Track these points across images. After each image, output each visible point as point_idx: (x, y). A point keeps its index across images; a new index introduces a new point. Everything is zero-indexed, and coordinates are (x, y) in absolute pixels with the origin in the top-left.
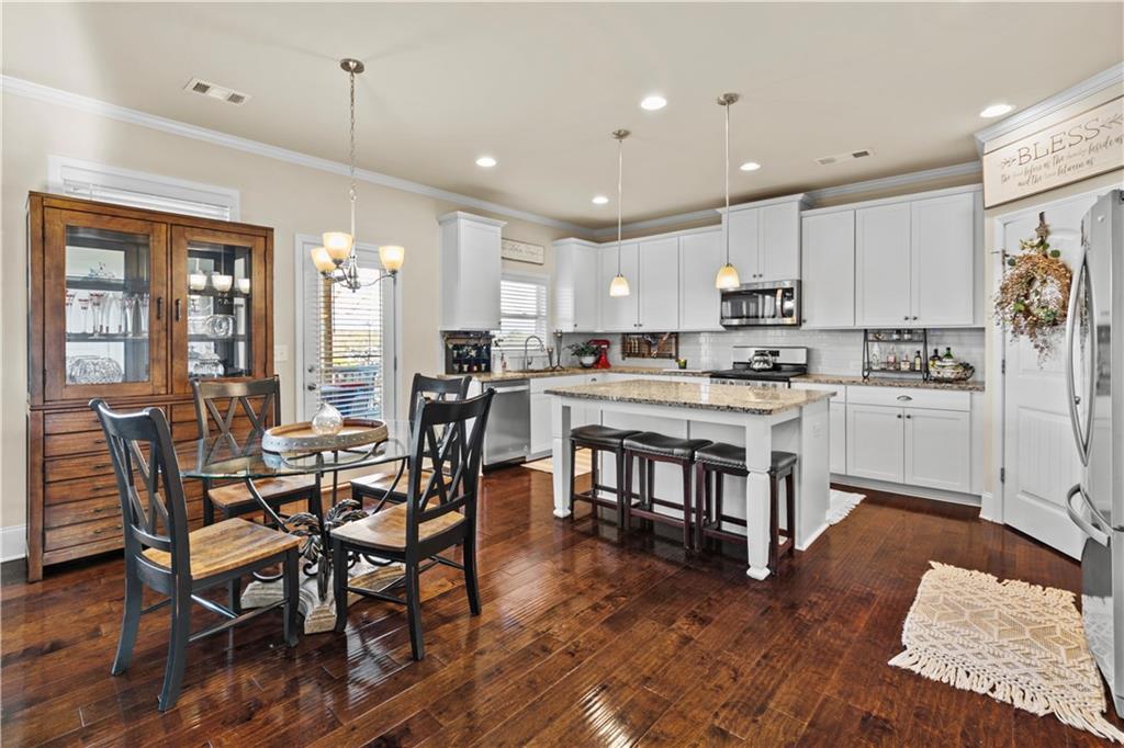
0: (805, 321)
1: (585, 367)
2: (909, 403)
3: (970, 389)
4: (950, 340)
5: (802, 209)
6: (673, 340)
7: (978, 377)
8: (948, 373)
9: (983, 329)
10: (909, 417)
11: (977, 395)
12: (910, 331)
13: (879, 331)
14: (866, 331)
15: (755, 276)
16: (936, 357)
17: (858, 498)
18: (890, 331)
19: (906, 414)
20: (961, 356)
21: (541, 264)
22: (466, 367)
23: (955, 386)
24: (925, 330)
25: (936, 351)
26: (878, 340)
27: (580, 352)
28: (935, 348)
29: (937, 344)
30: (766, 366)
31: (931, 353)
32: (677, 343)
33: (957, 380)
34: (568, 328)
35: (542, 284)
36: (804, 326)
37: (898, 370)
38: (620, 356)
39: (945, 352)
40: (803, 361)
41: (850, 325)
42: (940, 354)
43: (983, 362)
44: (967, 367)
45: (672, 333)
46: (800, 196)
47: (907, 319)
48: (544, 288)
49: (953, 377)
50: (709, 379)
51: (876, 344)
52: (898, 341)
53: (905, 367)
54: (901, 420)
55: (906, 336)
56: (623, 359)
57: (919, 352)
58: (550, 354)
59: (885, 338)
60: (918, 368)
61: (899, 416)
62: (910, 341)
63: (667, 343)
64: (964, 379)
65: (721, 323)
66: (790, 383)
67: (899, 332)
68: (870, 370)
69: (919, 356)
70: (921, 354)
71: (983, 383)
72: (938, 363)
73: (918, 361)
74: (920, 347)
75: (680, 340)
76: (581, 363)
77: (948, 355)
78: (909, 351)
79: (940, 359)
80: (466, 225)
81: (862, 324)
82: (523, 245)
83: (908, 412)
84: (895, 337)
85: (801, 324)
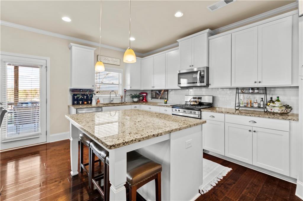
0: (210, 85)
1: (134, 102)
2: (255, 125)
3: (289, 120)
4: (279, 93)
5: (209, 36)
6: (166, 93)
7: (294, 111)
8: (276, 110)
9: (298, 87)
10: (255, 132)
11: (293, 123)
12: (258, 89)
13: (243, 89)
14: (237, 89)
15: (190, 66)
16: (272, 101)
17: (227, 170)
18: (249, 89)
19: (253, 130)
20: (285, 101)
21: (119, 65)
22: (81, 102)
23: (281, 117)
24: (265, 88)
25: (271, 98)
26: (243, 93)
27: (133, 97)
28: (271, 97)
29: (272, 95)
30: (196, 103)
31: (269, 99)
32: (168, 94)
33: (282, 114)
34: (128, 88)
35: (120, 73)
36: (210, 87)
37: (252, 107)
38: (150, 98)
39: (277, 99)
40: (211, 102)
41: (229, 86)
42: (273, 100)
43: (298, 104)
44: (287, 107)
45: (165, 90)
46: (208, 30)
47: (255, 82)
48: (121, 74)
49: (279, 112)
50: (171, 108)
51: (242, 94)
52: (252, 93)
53: (256, 105)
54: (251, 133)
55: (256, 91)
56: (152, 99)
57: (262, 99)
58: (122, 97)
59: (246, 92)
60: (262, 106)
61: (250, 131)
62: (258, 93)
63: (163, 94)
64: (286, 114)
65: (178, 86)
66: (201, 111)
67: (253, 89)
68: (239, 106)
69: (262, 101)
70: (264, 100)
71: (297, 115)
72: (272, 104)
73: (262, 103)
74: (263, 96)
75: (169, 92)
76: (133, 101)
77: (278, 100)
78: (258, 98)
79: (273, 102)
80: (76, 49)
81: (235, 85)
82: (110, 58)
83: (254, 129)
84: (251, 91)
85: (208, 86)
